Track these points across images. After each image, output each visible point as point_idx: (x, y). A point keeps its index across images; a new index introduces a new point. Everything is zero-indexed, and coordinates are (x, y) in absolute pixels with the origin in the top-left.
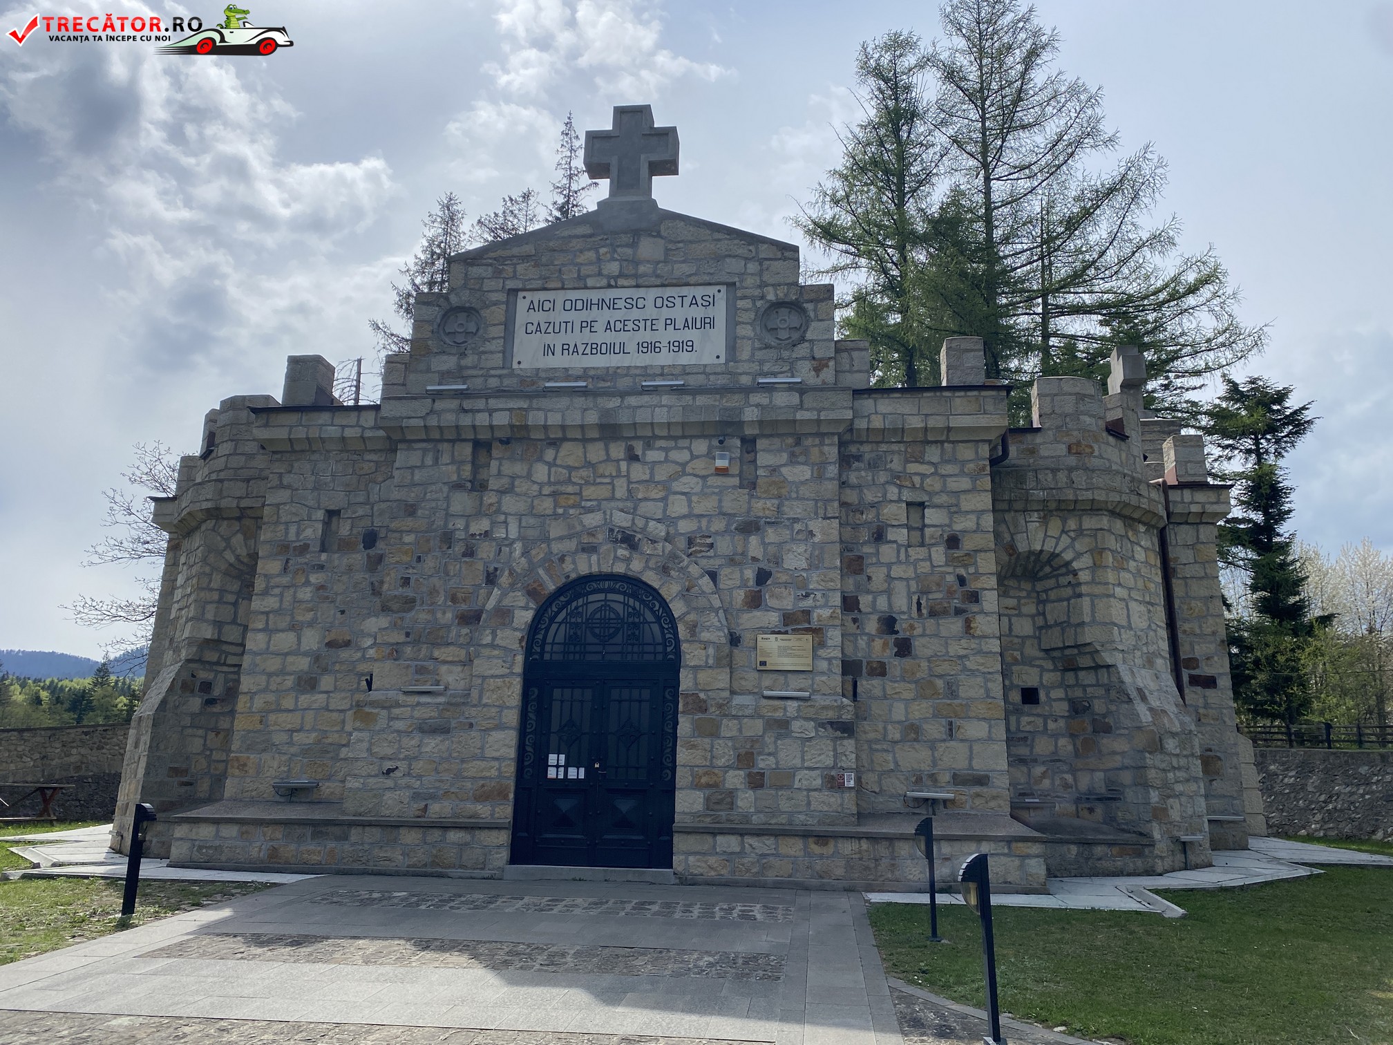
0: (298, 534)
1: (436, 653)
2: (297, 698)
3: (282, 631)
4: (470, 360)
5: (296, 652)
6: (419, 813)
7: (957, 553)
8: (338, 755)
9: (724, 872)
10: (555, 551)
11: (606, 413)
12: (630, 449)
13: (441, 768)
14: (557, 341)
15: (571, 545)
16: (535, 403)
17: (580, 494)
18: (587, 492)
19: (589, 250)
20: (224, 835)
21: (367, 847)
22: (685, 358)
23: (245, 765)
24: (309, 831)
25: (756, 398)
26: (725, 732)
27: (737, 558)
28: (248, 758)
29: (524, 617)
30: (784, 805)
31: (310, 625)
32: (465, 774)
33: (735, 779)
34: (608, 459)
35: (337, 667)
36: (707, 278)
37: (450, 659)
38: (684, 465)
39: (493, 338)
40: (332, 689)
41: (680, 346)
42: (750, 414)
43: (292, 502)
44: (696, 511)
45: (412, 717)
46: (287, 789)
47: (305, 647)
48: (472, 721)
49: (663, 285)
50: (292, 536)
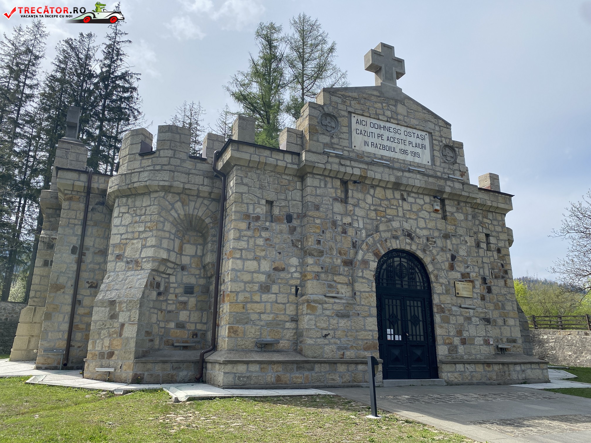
0: (254, 210)
1: (335, 278)
2: (261, 296)
3: (250, 260)
4: (335, 140)
5: (258, 272)
6: (342, 356)
7: (501, 255)
8: (284, 326)
9: (460, 379)
10: (383, 237)
11: (397, 178)
12: (402, 195)
13: (348, 334)
14: (370, 140)
15: (388, 235)
16: (370, 167)
17: (385, 212)
18: (389, 211)
19: (379, 103)
20: (252, 370)
21: (323, 374)
22: (417, 160)
23: (236, 331)
24: (295, 366)
25: (449, 183)
26: (452, 322)
27: (444, 248)
28: (238, 327)
29: (374, 265)
30: (473, 351)
31: (265, 258)
32: (359, 337)
33: (457, 341)
34: (394, 198)
35: (280, 281)
36: (422, 128)
37: (341, 282)
38: (422, 206)
39: (344, 133)
40: (277, 292)
41: (415, 154)
42: (448, 190)
43: (249, 193)
44: (429, 227)
45: (333, 309)
46: (261, 344)
47: (262, 269)
48: (359, 312)
49: (407, 126)
50: (251, 211)
